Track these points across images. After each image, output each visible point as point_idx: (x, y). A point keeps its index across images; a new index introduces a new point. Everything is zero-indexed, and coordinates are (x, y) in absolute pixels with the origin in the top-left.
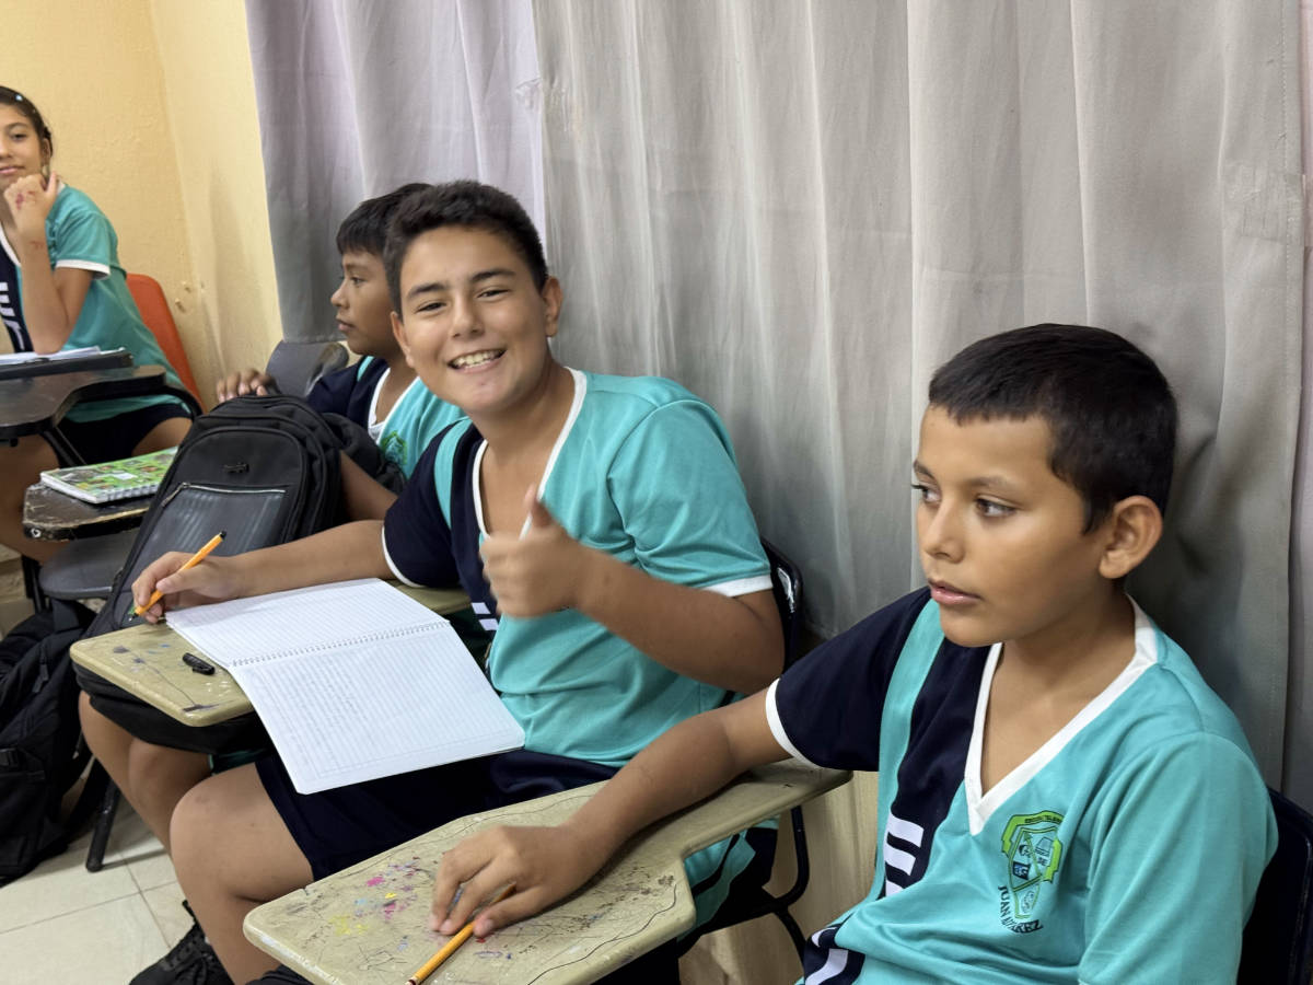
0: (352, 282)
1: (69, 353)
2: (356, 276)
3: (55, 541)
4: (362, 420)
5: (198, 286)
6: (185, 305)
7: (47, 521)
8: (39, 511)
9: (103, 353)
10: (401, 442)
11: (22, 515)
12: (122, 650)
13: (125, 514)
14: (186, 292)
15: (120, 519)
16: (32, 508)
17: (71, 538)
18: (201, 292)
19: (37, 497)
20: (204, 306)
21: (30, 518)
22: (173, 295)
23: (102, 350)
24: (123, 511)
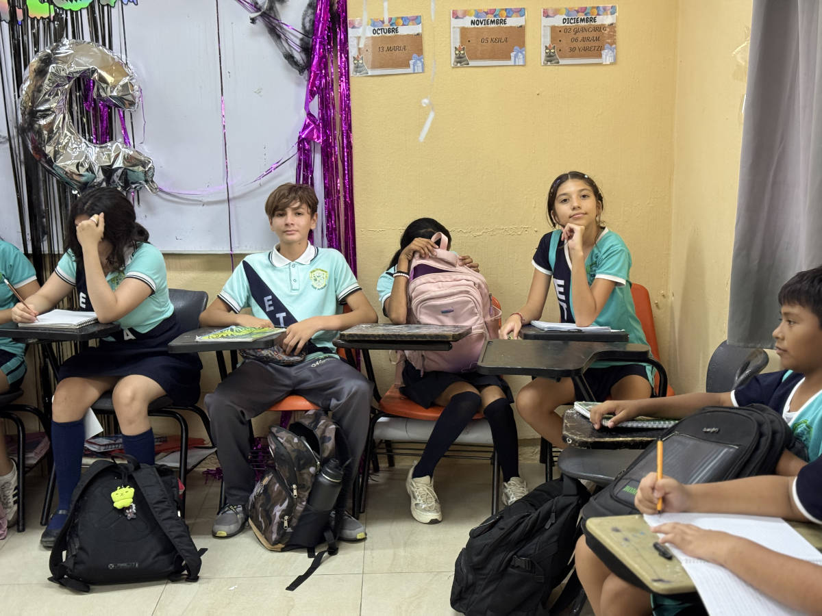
0: (787, 323)
1: (594, 328)
2: (790, 319)
3: (579, 448)
4: (779, 408)
5: (670, 295)
6: (660, 305)
7: (576, 435)
8: (572, 427)
9: (612, 331)
10: (809, 427)
11: (562, 428)
12: (616, 530)
13: (621, 439)
14: (662, 298)
15: (618, 442)
16: (568, 425)
17: (588, 448)
18: (671, 298)
19: (570, 417)
20: (672, 308)
21: (567, 430)
22: (654, 298)
23: (612, 329)
24: (620, 437)
